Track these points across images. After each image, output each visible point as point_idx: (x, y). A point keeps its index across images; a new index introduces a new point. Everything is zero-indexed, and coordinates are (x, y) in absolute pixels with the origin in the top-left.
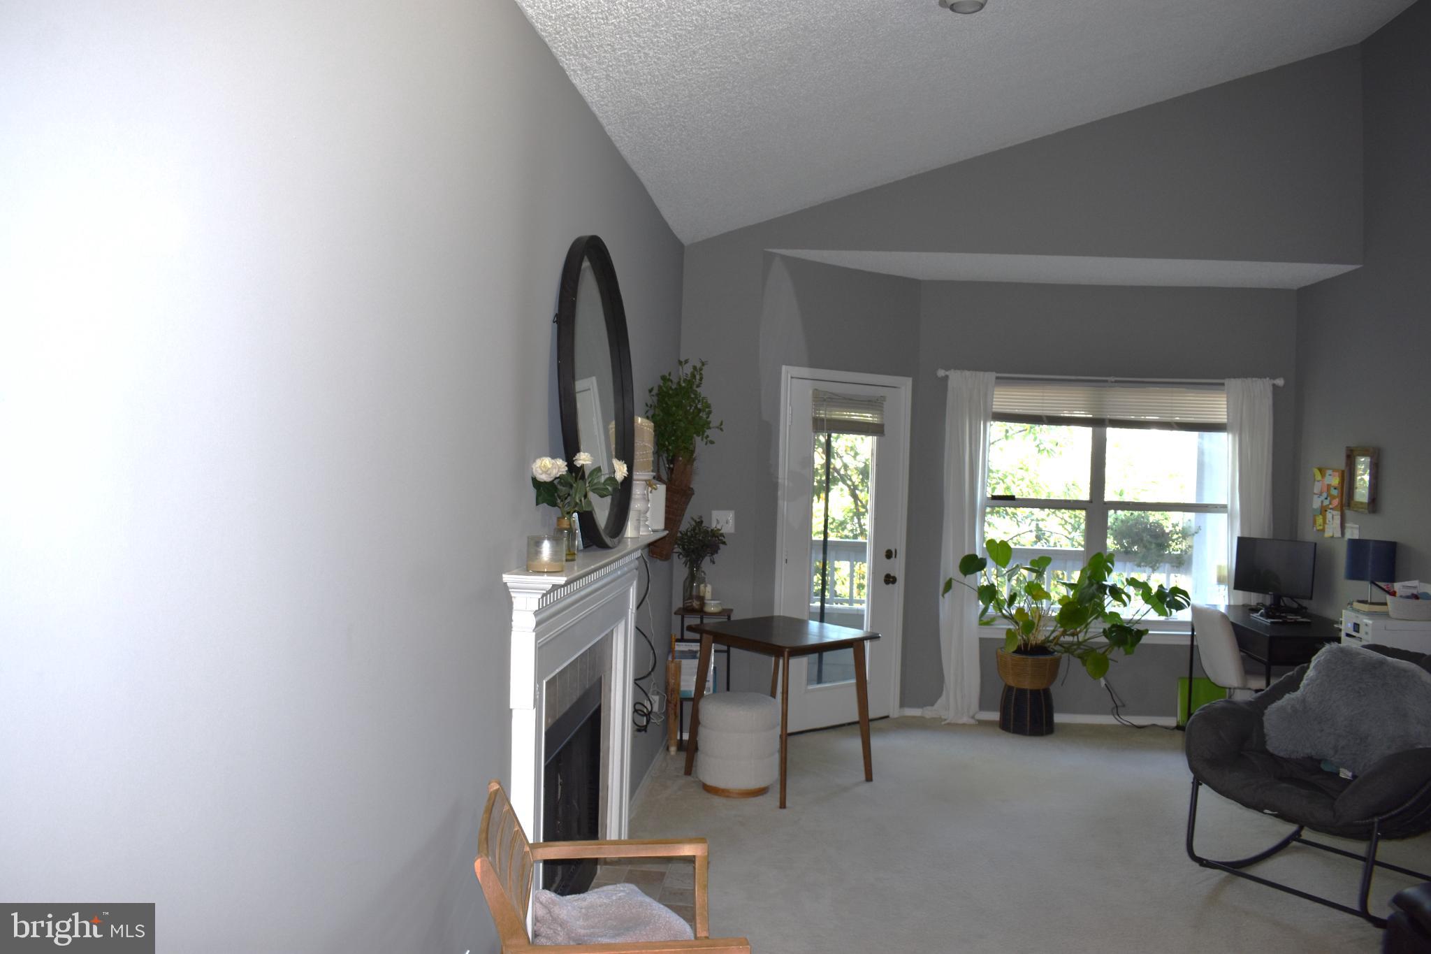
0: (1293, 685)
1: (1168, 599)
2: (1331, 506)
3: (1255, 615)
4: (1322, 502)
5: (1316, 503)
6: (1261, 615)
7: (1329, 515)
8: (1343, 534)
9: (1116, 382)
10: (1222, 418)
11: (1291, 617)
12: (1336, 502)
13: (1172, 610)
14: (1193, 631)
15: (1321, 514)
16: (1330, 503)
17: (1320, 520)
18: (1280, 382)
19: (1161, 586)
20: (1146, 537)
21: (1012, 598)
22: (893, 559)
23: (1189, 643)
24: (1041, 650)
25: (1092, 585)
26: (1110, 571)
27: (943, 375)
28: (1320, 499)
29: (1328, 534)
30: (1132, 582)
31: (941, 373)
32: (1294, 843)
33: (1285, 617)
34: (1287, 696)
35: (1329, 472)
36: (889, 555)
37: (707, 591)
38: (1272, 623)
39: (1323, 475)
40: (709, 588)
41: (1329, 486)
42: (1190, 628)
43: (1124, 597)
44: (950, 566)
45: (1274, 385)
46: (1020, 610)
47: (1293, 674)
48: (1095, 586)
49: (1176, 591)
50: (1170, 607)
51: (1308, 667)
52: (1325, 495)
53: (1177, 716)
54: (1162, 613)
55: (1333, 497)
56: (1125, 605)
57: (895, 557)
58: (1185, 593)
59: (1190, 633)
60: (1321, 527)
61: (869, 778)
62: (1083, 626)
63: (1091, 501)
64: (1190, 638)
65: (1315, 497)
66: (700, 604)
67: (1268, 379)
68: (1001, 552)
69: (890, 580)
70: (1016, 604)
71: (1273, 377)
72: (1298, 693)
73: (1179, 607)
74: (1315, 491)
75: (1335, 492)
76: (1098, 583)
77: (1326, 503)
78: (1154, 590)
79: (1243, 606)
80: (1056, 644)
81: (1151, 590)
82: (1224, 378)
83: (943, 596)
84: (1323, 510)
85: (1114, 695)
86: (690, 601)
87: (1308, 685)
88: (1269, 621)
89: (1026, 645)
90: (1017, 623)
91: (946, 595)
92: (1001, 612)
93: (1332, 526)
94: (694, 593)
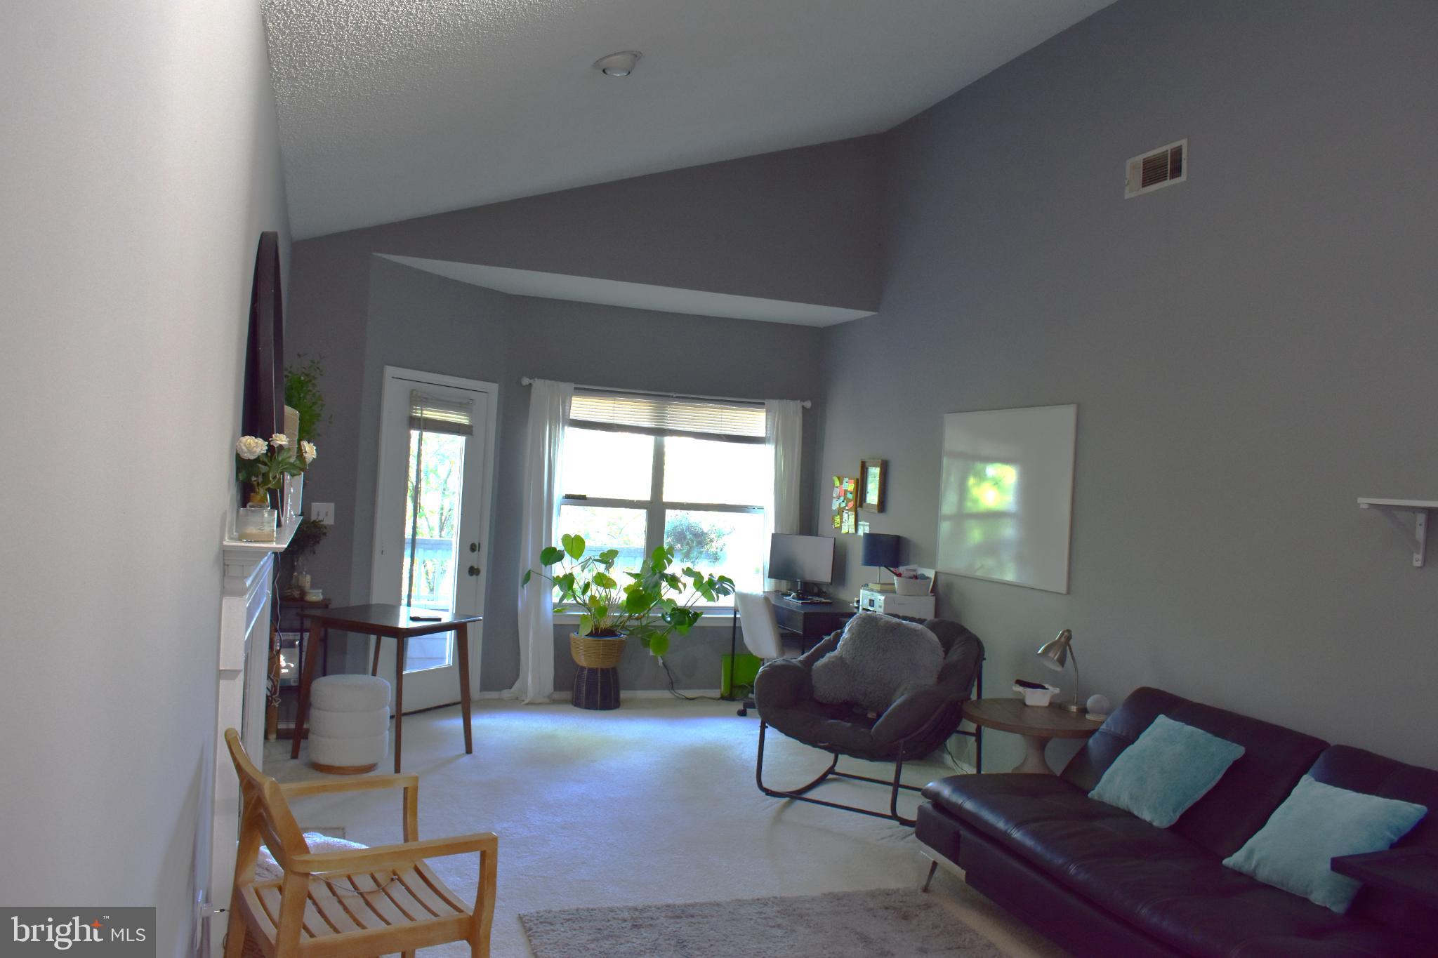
0: (832, 646)
1: (717, 587)
2: (847, 508)
3: (788, 598)
4: (840, 504)
5: (835, 505)
6: (793, 598)
7: (845, 515)
8: (856, 529)
9: (677, 397)
10: (761, 432)
11: (816, 599)
12: (851, 504)
13: (719, 595)
14: (735, 614)
15: (838, 514)
16: (847, 505)
17: (837, 519)
18: (808, 404)
19: (711, 575)
20: (689, 536)
21: (586, 587)
22: (476, 552)
23: (732, 625)
24: (610, 632)
25: (655, 574)
26: (670, 562)
27: (528, 383)
28: (838, 503)
29: (844, 530)
30: (688, 572)
31: (526, 381)
32: (830, 776)
33: (811, 599)
34: (828, 655)
35: (846, 480)
36: (473, 548)
37: (306, 580)
38: (802, 603)
39: (841, 483)
40: (308, 578)
41: (846, 492)
42: (733, 612)
43: (680, 584)
44: (529, 557)
45: (803, 407)
46: (592, 598)
47: (830, 639)
48: (658, 575)
49: (722, 579)
50: (718, 592)
51: (842, 632)
52: (842, 498)
53: (720, 688)
54: (711, 599)
55: (849, 500)
56: (680, 592)
57: (479, 550)
58: (730, 581)
59: (733, 616)
60: (839, 525)
61: (469, 750)
62: (646, 612)
63: (651, 502)
64: (732, 621)
65: (834, 500)
66: (300, 594)
67: (799, 401)
68: (575, 545)
69: (473, 571)
70: (589, 593)
71: (803, 400)
72: (836, 653)
73: (726, 593)
74: (834, 495)
75: (850, 496)
76: (660, 572)
77: (843, 505)
78: (706, 579)
79: (776, 591)
80: (623, 627)
81: (703, 578)
82: (764, 399)
83: (523, 586)
84: (840, 511)
85: (670, 672)
86: (289, 591)
87: (844, 645)
88: (800, 602)
89: (597, 629)
90: (589, 610)
91: (525, 586)
92: (575, 599)
93: (847, 524)
94: (294, 581)
